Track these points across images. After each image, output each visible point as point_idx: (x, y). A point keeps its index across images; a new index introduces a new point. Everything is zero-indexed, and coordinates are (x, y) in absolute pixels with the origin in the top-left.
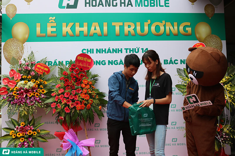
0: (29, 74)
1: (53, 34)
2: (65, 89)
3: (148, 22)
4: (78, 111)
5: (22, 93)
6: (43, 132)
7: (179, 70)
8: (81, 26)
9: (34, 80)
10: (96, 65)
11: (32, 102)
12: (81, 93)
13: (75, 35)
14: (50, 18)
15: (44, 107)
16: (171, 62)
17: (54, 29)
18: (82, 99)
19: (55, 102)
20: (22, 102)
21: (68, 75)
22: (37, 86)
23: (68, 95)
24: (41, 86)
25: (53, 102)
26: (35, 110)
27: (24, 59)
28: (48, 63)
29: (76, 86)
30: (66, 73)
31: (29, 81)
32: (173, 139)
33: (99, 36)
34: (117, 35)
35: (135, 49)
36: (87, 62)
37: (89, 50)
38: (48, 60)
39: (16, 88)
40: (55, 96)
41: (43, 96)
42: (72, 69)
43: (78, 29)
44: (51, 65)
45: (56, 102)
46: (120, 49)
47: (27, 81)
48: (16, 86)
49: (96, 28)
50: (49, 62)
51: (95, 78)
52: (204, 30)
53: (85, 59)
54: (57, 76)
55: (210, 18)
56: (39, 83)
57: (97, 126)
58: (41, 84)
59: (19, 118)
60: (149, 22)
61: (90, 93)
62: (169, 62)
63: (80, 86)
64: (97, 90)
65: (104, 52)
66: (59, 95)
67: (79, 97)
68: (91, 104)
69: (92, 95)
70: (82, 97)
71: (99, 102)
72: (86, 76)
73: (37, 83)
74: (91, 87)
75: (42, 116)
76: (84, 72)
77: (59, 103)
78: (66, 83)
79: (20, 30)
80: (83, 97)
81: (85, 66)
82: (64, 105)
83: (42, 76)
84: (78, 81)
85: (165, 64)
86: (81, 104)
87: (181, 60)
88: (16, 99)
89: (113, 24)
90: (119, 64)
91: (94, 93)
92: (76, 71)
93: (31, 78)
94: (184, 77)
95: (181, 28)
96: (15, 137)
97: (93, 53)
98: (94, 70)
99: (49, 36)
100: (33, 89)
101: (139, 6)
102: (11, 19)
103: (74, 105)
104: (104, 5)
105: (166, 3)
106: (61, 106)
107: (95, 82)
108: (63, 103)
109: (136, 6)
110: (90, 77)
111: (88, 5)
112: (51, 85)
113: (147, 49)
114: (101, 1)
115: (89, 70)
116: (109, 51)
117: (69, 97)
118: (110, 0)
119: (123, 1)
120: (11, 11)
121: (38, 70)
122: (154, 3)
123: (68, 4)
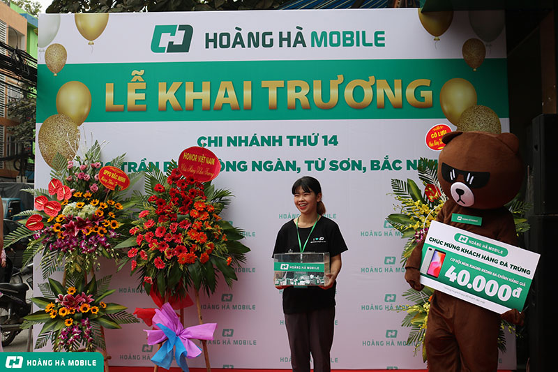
0: (87, 188)
1: (138, 106)
3: (337, 79)
4: (181, 267)
5: (72, 227)
6: (112, 309)
7: (396, 184)
8: (197, 88)
9: (98, 202)
10: (228, 170)
11: (92, 245)
12: (189, 228)
13: (184, 110)
14: (134, 72)
15: (114, 257)
16: (387, 165)
17: (142, 96)
18: (191, 241)
20: (71, 246)
21: (164, 191)
22: (102, 214)
23: (161, 232)
24: (110, 213)
25: (133, 247)
26: (96, 264)
27: (78, 159)
28: (127, 165)
29: (179, 214)
30: (160, 188)
31: (87, 203)
32: (388, 331)
33: (234, 109)
34: (272, 108)
35: (310, 137)
36: (205, 166)
37: (213, 139)
38: (129, 159)
39: (60, 216)
40: (137, 234)
41: (113, 234)
42: (173, 180)
43: (190, 95)
44: (135, 171)
45: (138, 246)
46: (277, 138)
47: (83, 204)
48: (60, 213)
49: (229, 92)
50: (130, 164)
52: (459, 95)
53: (202, 159)
54: (144, 193)
55: (475, 70)
56: (106, 207)
57: (227, 300)
58: (110, 209)
59: (65, 279)
60: (341, 78)
61: (208, 230)
62: (381, 165)
63: (188, 215)
64: (227, 223)
65: (243, 144)
66: (143, 233)
67: (185, 237)
68: (210, 253)
69: (214, 234)
70: (190, 238)
71: (226, 247)
72: (201, 194)
73: (103, 206)
74: (211, 217)
75: (111, 276)
76: (199, 185)
77: (142, 249)
78: (160, 208)
79: (73, 97)
80: (192, 236)
81: (201, 173)
82: (152, 254)
83: (114, 193)
84: (186, 204)
85: (372, 169)
86: (189, 252)
87: (409, 162)
88: (60, 239)
89: (264, 84)
90: (276, 170)
91: (217, 230)
92: (182, 184)
93: (92, 196)
94: (407, 199)
95: (410, 92)
96: (54, 317)
97: (221, 146)
98: (221, 181)
99: (132, 110)
100: (94, 219)
101: (319, 45)
102: (56, 75)
103: (173, 253)
104: (246, 44)
105: (379, 39)
106: (148, 255)
107: (222, 207)
108: (152, 248)
109: (313, 46)
110: (211, 196)
111: (211, 44)
112: (131, 212)
113: (335, 137)
114: (239, 35)
115: (211, 182)
116: (254, 141)
117: (164, 237)
118: (258, 34)
119: (285, 36)
120: (56, 58)
121: (106, 181)
122: (351, 39)
123: (171, 43)
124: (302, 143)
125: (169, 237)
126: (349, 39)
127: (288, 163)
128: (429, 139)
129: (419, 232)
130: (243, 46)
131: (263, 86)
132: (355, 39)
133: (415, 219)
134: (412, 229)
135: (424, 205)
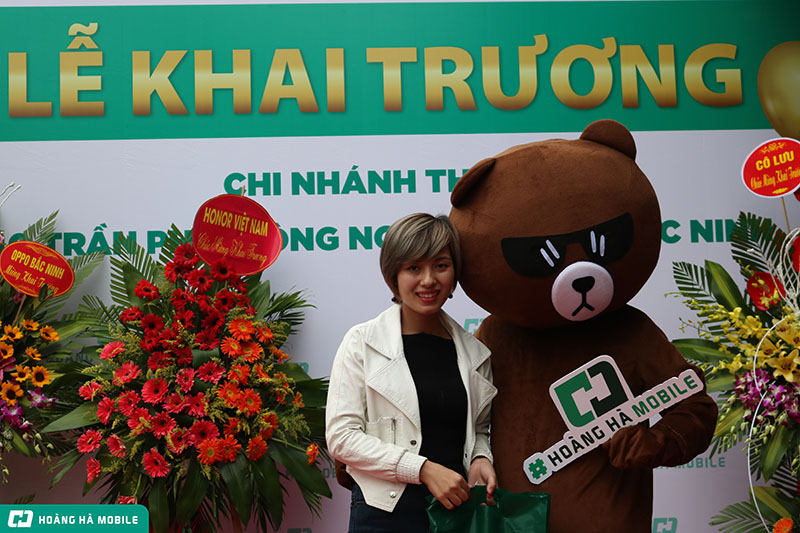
1: (85, 104)
2: (143, 364)
3: (534, 43)
4: (207, 471)
7: (683, 272)
8: (221, 65)
10: (295, 248)
12: (222, 381)
13: (192, 111)
14: (75, 28)
15: (42, 453)
17: (94, 82)
18: (226, 411)
19: (95, 427)
21: (158, 295)
22: (11, 352)
23: (157, 392)
24: (30, 351)
25: (87, 427)
28: (62, 240)
29: (197, 348)
30: (147, 290)
33: (307, 110)
34: (393, 109)
36: (249, 238)
37: (259, 178)
38: (65, 226)
40: (99, 397)
41: (38, 399)
42: (178, 270)
43: (206, 80)
44: (80, 252)
45: (100, 425)
46: (404, 175)
49: (294, 74)
50: (69, 236)
51: (289, 311)
53: (242, 222)
54: (109, 303)
56: (19, 335)
58: (29, 340)
60: (541, 43)
61: (262, 384)
63: (216, 350)
64: (299, 370)
65: (328, 189)
66: (117, 392)
67: (211, 401)
68: (269, 436)
69: (276, 393)
70: (224, 403)
71: (304, 423)
72: (243, 302)
73: (12, 335)
74: (268, 353)
75: (33, 496)
76: (235, 282)
77: (114, 431)
78: (152, 335)
80: (229, 400)
81: (241, 254)
82: (138, 443)
83: (36, 304)
84: (210, 326)
86: (222, 436)
87: (695, 225)
89: (373, 55)
91: (282, 384)
92: (200, 279)
94: (711, 305)
95: (693, 71)
97: (280, 194)
98: (285, 272)
99: (69, 114)
103: (187, 439)
106: (126, 447)
107: (288, 331)
108: (136, 431)
110: (265, 306)
112: (77, 347)
115: (260, 274)
116: (354, 183)
117: (163, 403)
121: (17, 275)
125: (177, 401)
128: (751, 172)
129: (742, 380)
131: (369, 60)
133: (729, 349)
134: (725, 372)
135: (749, 317)
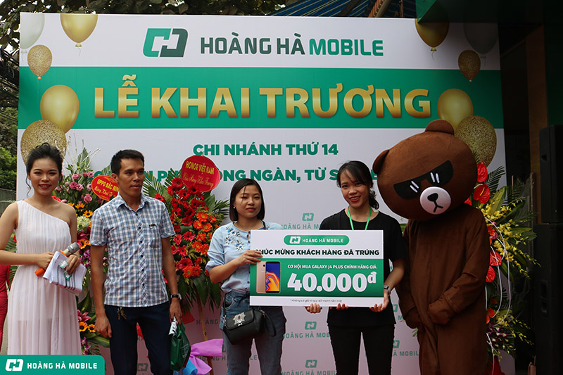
0: (79, 198)
1: (130, 112)
3: (336, 87)
4: (187, 281)
8: (193, 95)
10: (225, 179)
11: (87, 259)
12: (193, 240)
13: (179, 117)
14: (126, 77)
17: (134, 102)
18: (196, 254)
27: (70, 168)
29: (183, 225)
31: (80, 214)
33: (232, 116)
34: (271, 116)
35: (309, 146)
36: (206, 175)
37: (209, 147)
42: (174, 190)
43: (185, 102)
46: (276, 147)
49: (226, 99)
51: (223, 209)
52: (456, 106)
53: (202, 168)
55: (470, 81)
60: (340, 87)
63: (191, 226)
65: (241, 153)
67: (189, 249)
70: (195, 251)
72: (203, 204)
76: (199, 195)
79: (58, 103)
80: (197, 249)
81: (202, 182)
84: (188, 215)
86: (194, 265)
89: (262, 91)
90: (275, 179)
92: (183, 193)
93: (85, 207)
95: (408, 101)
97: (219, 155)
99: (122, 117)
101: (318, 53)
102: (39, 78)
104: (243, 50)
105: (377, 48)
107: (222, 217)
109: (311, 53)
110: (212, 206)
111: (207, 49)
113: (335, 146)
114: (235, 41)
115: (210, 192)
116: (253, 150)
118: (255, 40)
119: (283, 42)
120: (40, 60)
121: (100, 191)
122: (349, 47)
123: (164, 48)
124: (301, 152)
125: (174, 249)
126: (347, 47)
127: (287, 172)
130: (240, 52)
131: (260, 94)
132: (353, 47)
